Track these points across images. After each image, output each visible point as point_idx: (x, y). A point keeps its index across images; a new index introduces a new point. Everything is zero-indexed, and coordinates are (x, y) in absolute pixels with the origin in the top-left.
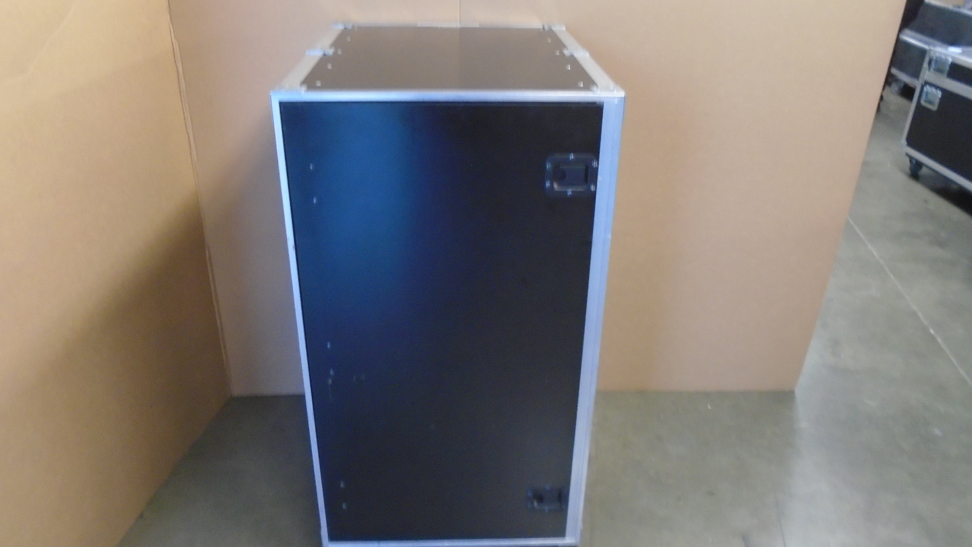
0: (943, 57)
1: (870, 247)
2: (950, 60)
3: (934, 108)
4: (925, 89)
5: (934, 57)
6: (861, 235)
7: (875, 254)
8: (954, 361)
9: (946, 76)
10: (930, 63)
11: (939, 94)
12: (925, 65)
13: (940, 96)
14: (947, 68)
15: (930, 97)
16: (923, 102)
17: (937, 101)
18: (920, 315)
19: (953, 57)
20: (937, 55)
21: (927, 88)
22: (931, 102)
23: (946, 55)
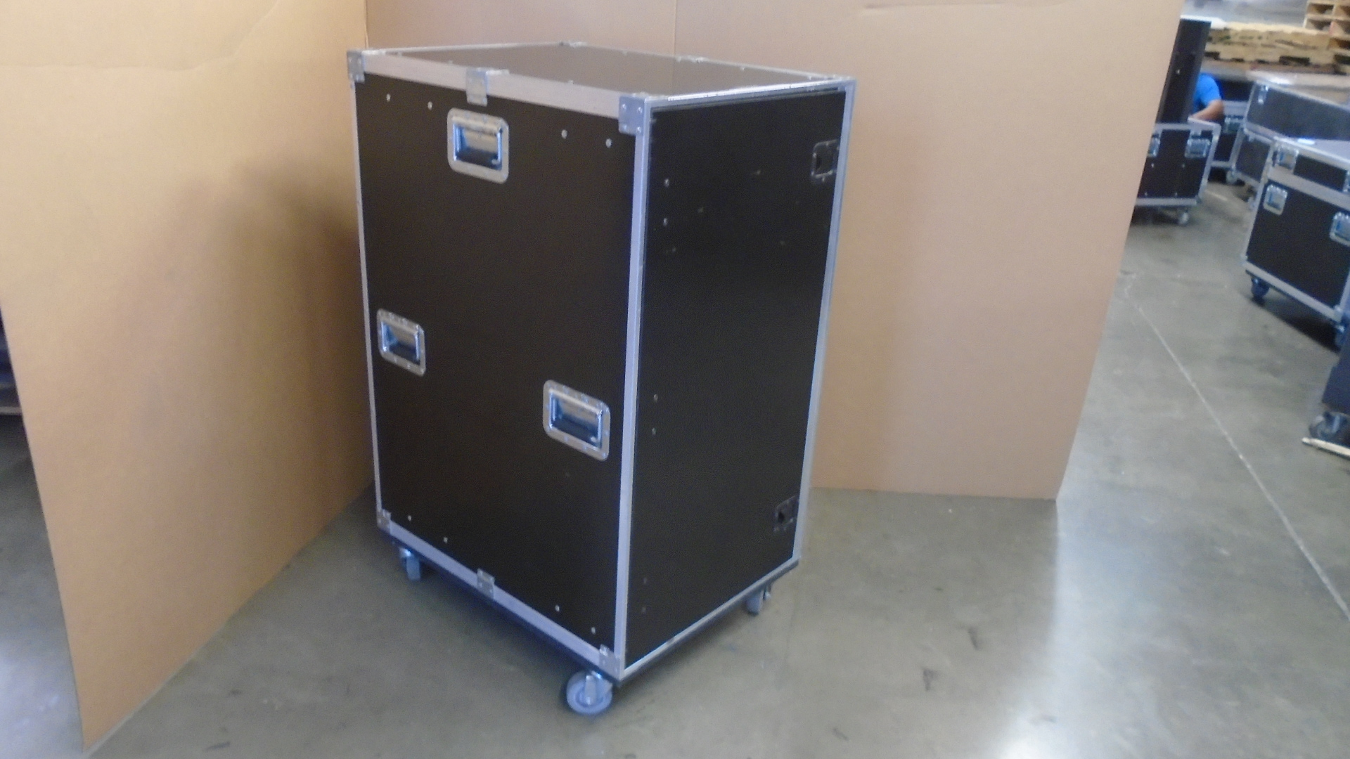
0: (1289, 148)
1: (1182, 369)
2: (1297, 152)
3: (1279, 212)
4: (1268, 189)
5: (1279, 150)
6: (1173, 355)
7: (1187, 376)
8: (1262, 487)
9: (1292, 171)
10: (1274, 158)
11: (1285, 194)
12: (1269, 160)
13: (1285, 196)
14: (1294, 162)
15: (1274, 200)
16: (1266, 206)
17: (1282, 204)
18: (1230, 440)
19: (1301, 149)
20: (1283, 146)
21: (1271, 188)
22: (1275, 206)
23: (1292, 146)
